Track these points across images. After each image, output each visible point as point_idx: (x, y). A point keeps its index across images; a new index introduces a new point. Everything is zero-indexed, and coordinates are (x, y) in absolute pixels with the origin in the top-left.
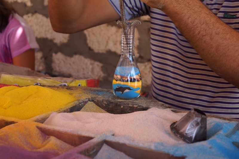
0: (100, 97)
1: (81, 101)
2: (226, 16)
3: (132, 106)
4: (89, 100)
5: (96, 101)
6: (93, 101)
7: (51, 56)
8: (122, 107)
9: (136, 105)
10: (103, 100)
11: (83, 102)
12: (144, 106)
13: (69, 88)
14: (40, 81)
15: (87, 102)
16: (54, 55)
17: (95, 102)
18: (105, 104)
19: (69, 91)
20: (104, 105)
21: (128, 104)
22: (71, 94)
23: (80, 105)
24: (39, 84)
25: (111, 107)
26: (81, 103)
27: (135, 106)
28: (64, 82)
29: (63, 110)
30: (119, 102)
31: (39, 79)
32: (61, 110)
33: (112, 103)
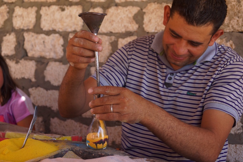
0: (78, 147)
1: (63, 151)
2: (189, 94)
3: (101, 154)
4: (69, 150)
5: (75, 150)
6: (72, 150)
8: (93, 155)
9: (104, 153)
10: (79, 149)
11: (65, 151)
13: (56, 141)
15: (68, 151)
16: (51, 119)
17: (73, 151)
18: (81, 153)
19: (55, 143)
21: (98, 153)
22: (57, 146)
23: (62, 153)
25: (85, 155)
26: (63, 152)
28: (54, 138)
29: (49, 156)
30: (92, 151)
31: (35, 135)
32: (47, 157)
33: (86, 152)
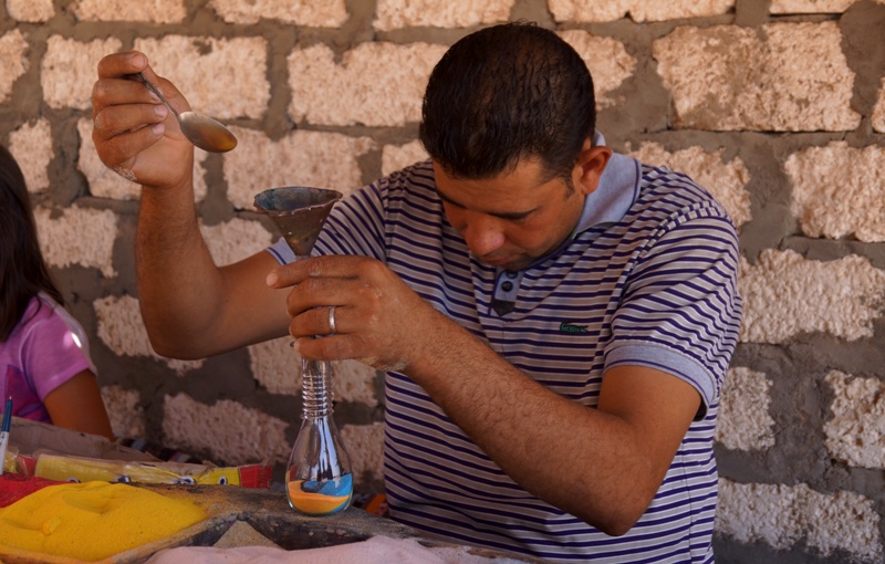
0: (264, 510)
1: (219, 521)
2: (565, 329)
3: (332, 531)
4: (238, 518)
5: (254, 520)
6: (246, 519)
7: (162, 401)
8: (311, 534)
9: (343, 529)
10: (269, 517)
11: (225, 522)
12: (360, 532)
13: (194, 489)
14: (128, 470)
15: (234, 522)
16: (167, 398)
17: (251, 523)
18: (275, 528)
19: (193, 497)
20: (272, 529)
21: (326, 528)
22: (198, 504)
23: (218, 528)
24: (127, 480)
25: (286, 533)
26: (219, 525)
27: (340, 532)
28: (186, 474)
29: (178, 540)
30: (305, 523)
31: (128, 467)
32: (174, 542)
33: (289, 524)
